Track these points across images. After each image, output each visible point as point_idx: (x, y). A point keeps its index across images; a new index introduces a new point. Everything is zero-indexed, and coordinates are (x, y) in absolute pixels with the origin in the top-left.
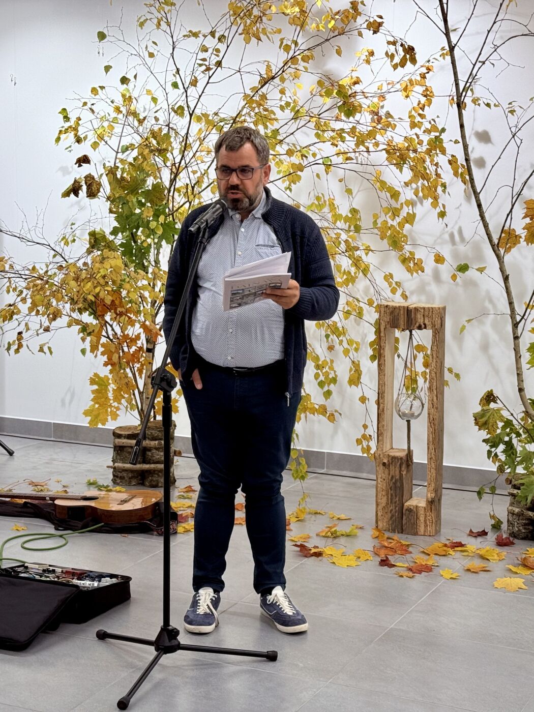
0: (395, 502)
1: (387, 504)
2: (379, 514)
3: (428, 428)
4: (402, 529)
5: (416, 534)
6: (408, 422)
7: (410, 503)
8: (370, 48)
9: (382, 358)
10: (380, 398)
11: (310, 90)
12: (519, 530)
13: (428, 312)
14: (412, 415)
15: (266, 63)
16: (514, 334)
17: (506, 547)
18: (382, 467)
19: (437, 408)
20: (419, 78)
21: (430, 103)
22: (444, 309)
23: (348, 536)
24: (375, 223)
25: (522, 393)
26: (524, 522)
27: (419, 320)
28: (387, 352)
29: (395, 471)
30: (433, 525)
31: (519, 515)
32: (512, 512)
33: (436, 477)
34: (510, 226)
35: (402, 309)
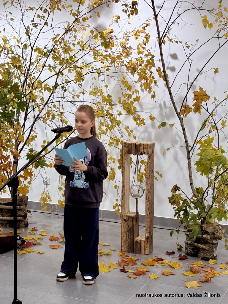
0: (130, 238)
1: (126, 239)
2: (123, 244)
3: (146, 203)
4: (134, 251)
5: (140, 253)
6: (137, 199)
7: (138, 239)
8: (118, 15)
9: (124, 168)
10: (123, 188)
11: (89, 35)
12: (190, 252)
13: (146, 146)
14: (138, 196)
15: (67, 23)
16: (188, 156)
17: (183, 261)
18: (124, 221)
19: (150, 193)
20: (142, 29)
21: (148, 41)
22: (154, 144)
23: (107, 255)
24: (120, 102)
25: (192, 185)
26: (193, 248)
27: (141, 150)
28: (126, 166)
29: (130, 223)
30: (149, 249)
31: (190, 244)
32: (187, 243)
33: (150, 226)
34: (186, 104)
35: (133, 145)
